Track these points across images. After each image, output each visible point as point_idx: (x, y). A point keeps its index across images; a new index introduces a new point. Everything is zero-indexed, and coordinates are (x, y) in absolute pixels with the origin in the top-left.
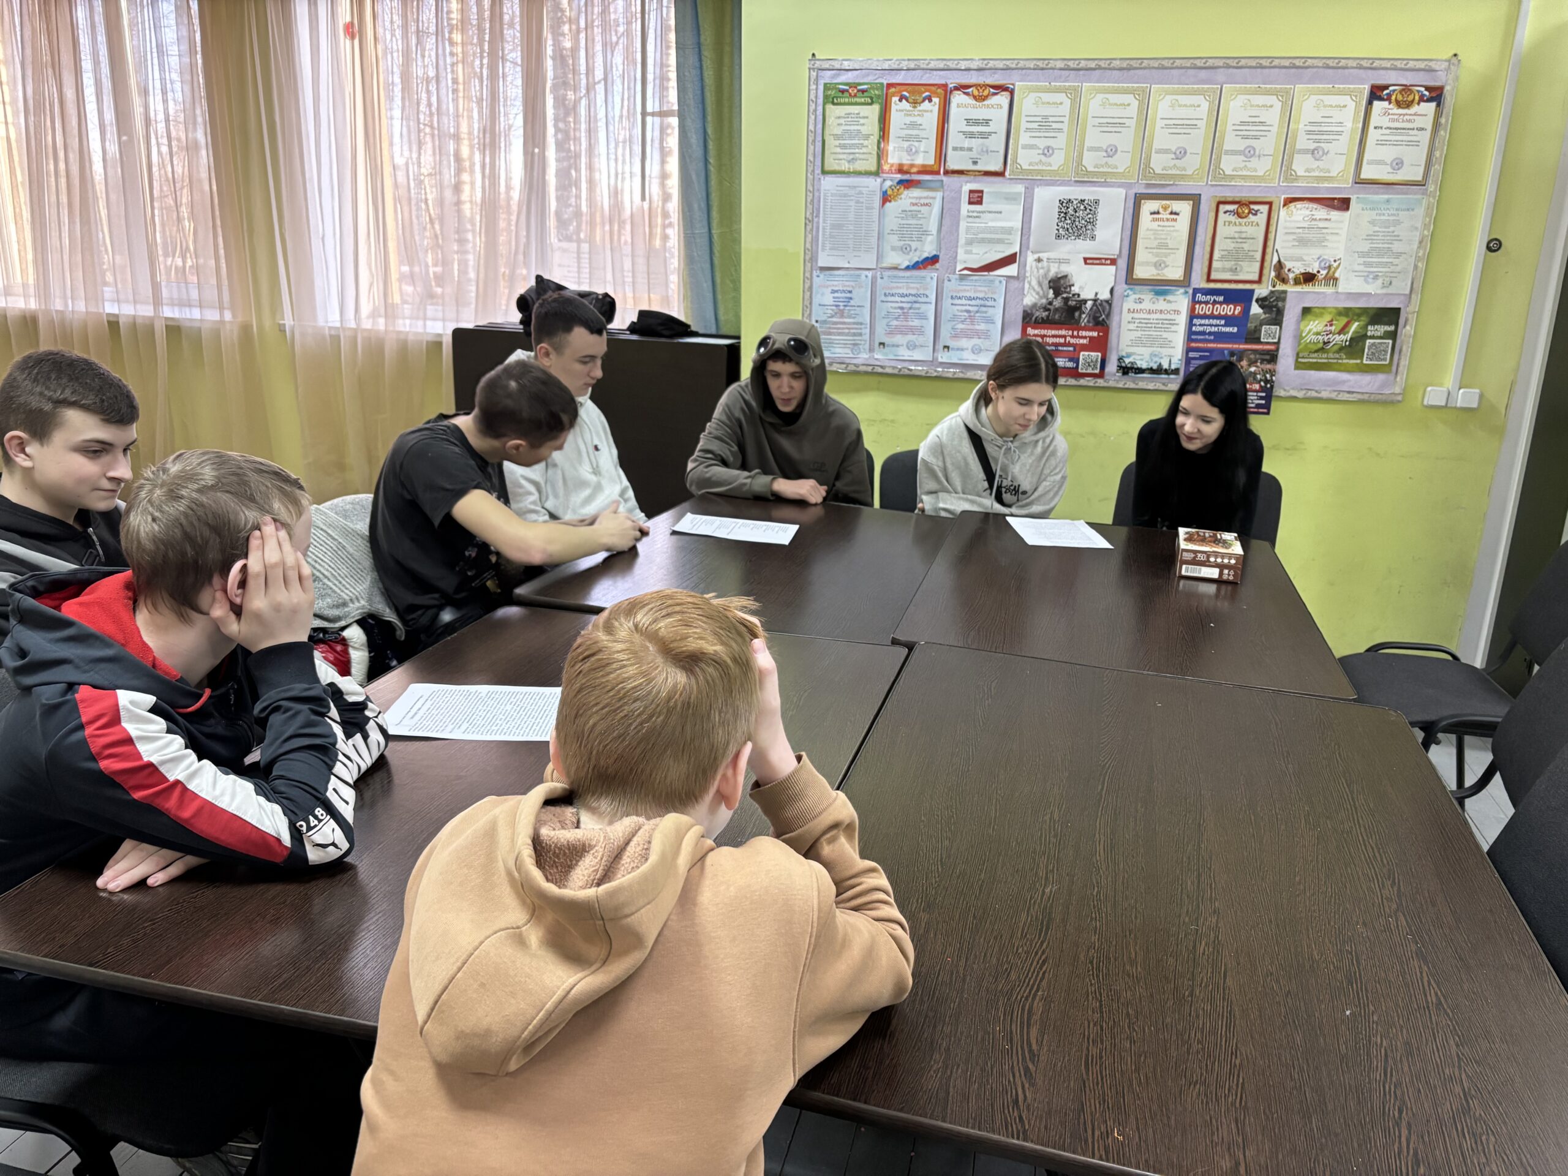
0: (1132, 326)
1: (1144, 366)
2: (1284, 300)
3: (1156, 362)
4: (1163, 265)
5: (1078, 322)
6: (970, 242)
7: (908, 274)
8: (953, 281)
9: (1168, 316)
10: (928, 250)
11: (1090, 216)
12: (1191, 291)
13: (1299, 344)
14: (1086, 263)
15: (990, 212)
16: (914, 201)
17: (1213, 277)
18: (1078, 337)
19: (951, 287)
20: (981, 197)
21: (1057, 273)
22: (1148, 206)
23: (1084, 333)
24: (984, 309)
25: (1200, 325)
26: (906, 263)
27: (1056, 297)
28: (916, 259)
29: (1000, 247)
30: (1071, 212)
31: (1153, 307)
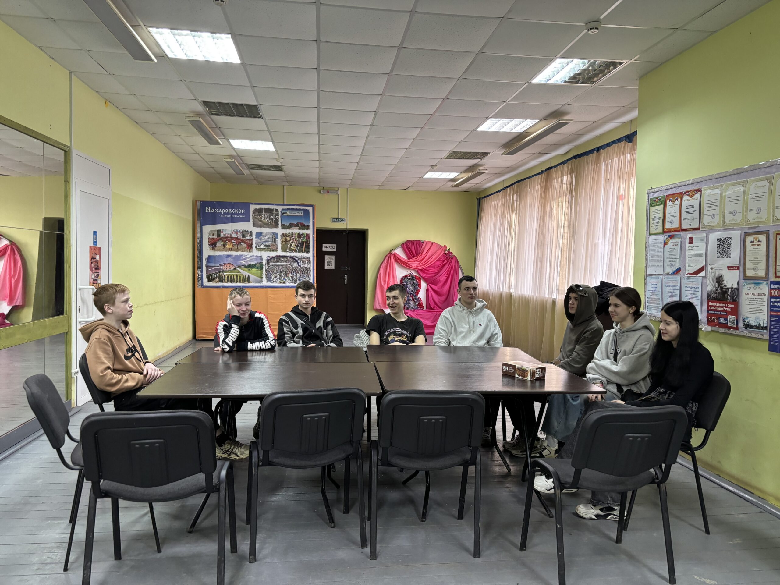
0: (747, 302)
1: (753, 325)
3: (758, 323)
4: (757, 269)
5: (727, 300)
6: (689, 262)
7: (672, 276)
8: (686, 279)
9: (761, 297)
10: (678, 266)
11: (729, 245)
12: (769, 283)
14: (728, 269)
15: (696, 247)
16: (673, 244)
17: (777, 275)
18: (727, 307)
19: (685, 282)
20: (693, 240)
21: (718, 274)
22: (750, 238)
23: (729, 306)
24: (696, 293)
25: (775, 302)
26: (671, 272)
27: (718, 287)
28: (674, 270)
29: (699, 263)
30: (722, 244)
31: (755, 292)
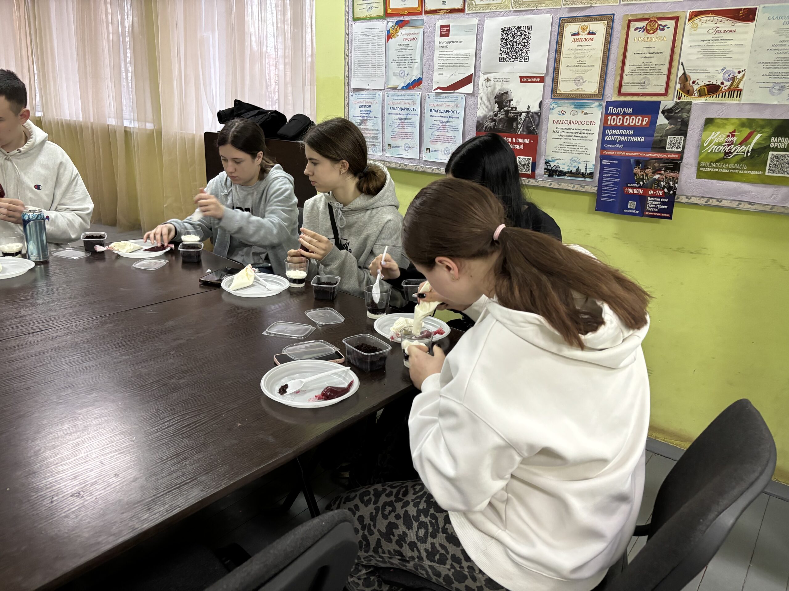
0: (556, 135)
1: (566, 170)
3: (575, 167)
4: (581, 81)
5: (516, 130)
6: (441, 67)
7: (403, 92)
8: (431, 98)
9: (585, 127)
10: (415, 75)
11: (524, 41)
12: (604, 104)
13: (700, 153)
14: (521, 82)
15: (454, 42)
16: (406, 37)
17: (623, 91)
18: (516, 143)
19: (431, 102)
20: (448, 31)
21: (500, 90)
22: (570, 28)
23: (519, 140)
24: (451, 120)
25: (612, 135)
26: (402, 85)
27: (500, 111)
28: (408, 81)
29: (461, 70)
30: (511, 38)
31: (573, 119)
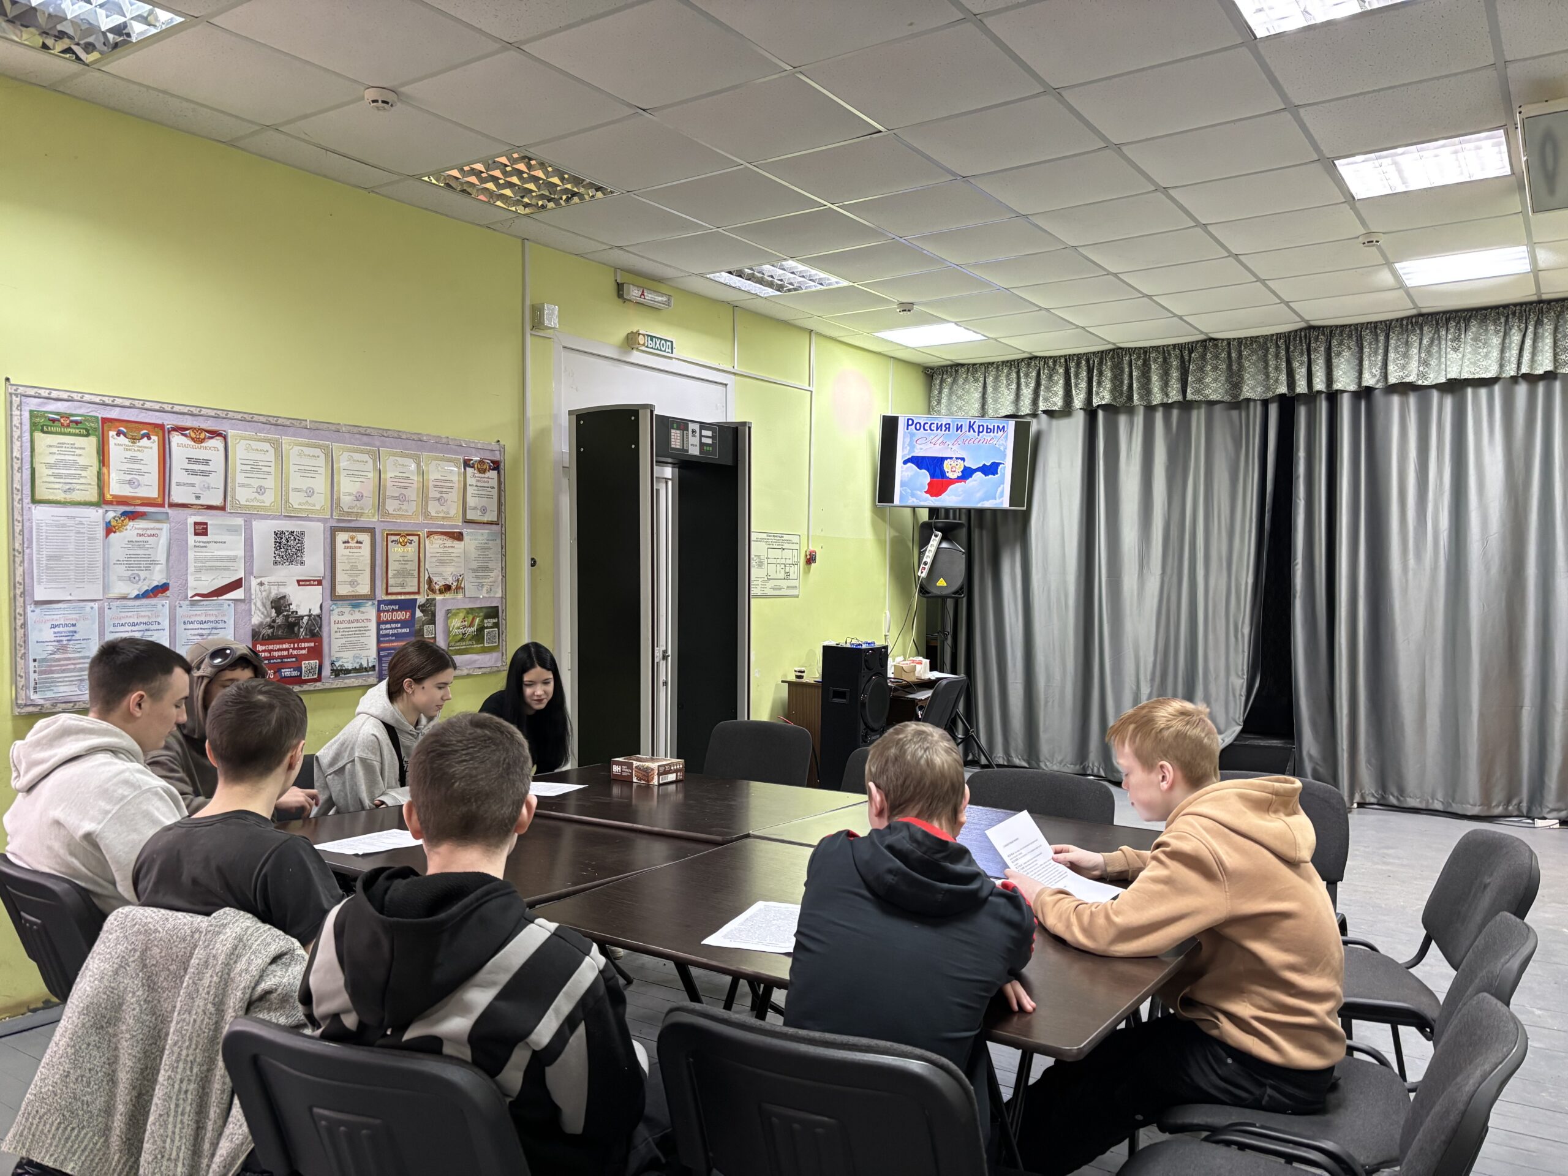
0: (338, 635)
1: (350, 668)
2: (435, 606)
3: (358, 663)
4: (355, 584)
5: (297, 635)
6: (198, 570)
7: (138, 602)
8: (184, 607)
9: (363, 624)
10: (158, 579)
11: (299, 545)
12: (376, 603)
13: (449, 635)
14: (299, 585)
15: (215, 542)
16: (141, 532)
17: (389, 591)
18: (299, 648)
19: (183, 611)
20: (206, 529)
21: (277, 594)
22: (341, 537)
23: (303, 645)
25: (386, 629)
26: (136, 593)
27: (278, 616)
28: (146, 588)
29: (226, 574)
30: (284, 541)
31: (352, 618)
